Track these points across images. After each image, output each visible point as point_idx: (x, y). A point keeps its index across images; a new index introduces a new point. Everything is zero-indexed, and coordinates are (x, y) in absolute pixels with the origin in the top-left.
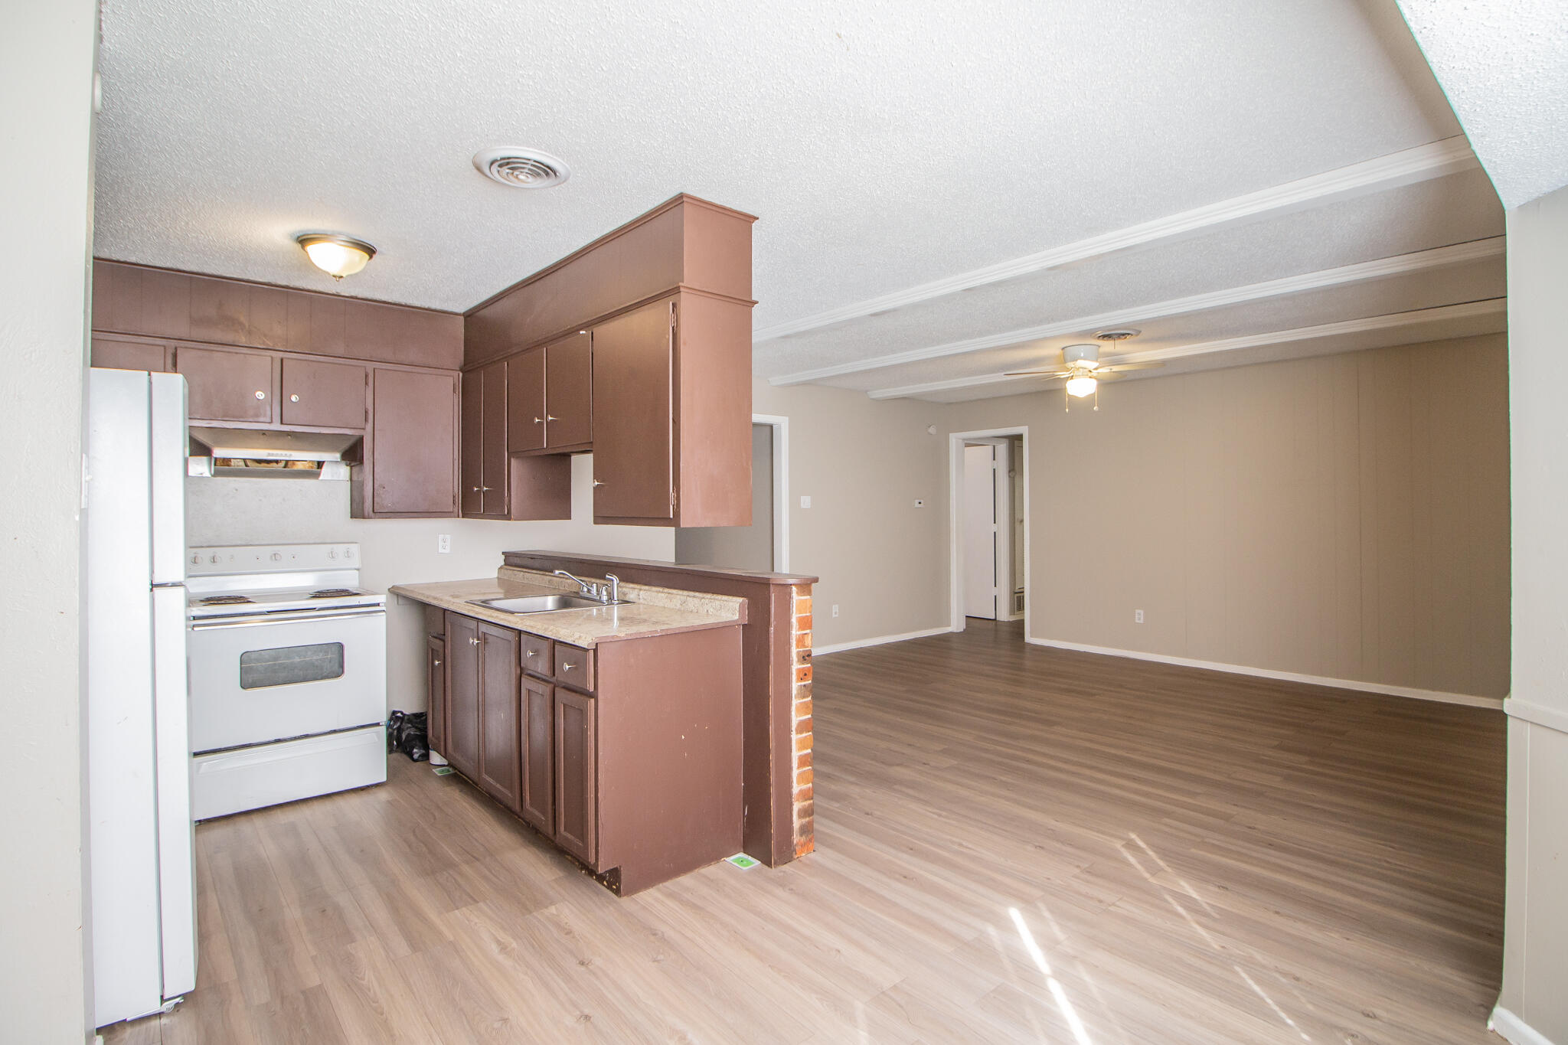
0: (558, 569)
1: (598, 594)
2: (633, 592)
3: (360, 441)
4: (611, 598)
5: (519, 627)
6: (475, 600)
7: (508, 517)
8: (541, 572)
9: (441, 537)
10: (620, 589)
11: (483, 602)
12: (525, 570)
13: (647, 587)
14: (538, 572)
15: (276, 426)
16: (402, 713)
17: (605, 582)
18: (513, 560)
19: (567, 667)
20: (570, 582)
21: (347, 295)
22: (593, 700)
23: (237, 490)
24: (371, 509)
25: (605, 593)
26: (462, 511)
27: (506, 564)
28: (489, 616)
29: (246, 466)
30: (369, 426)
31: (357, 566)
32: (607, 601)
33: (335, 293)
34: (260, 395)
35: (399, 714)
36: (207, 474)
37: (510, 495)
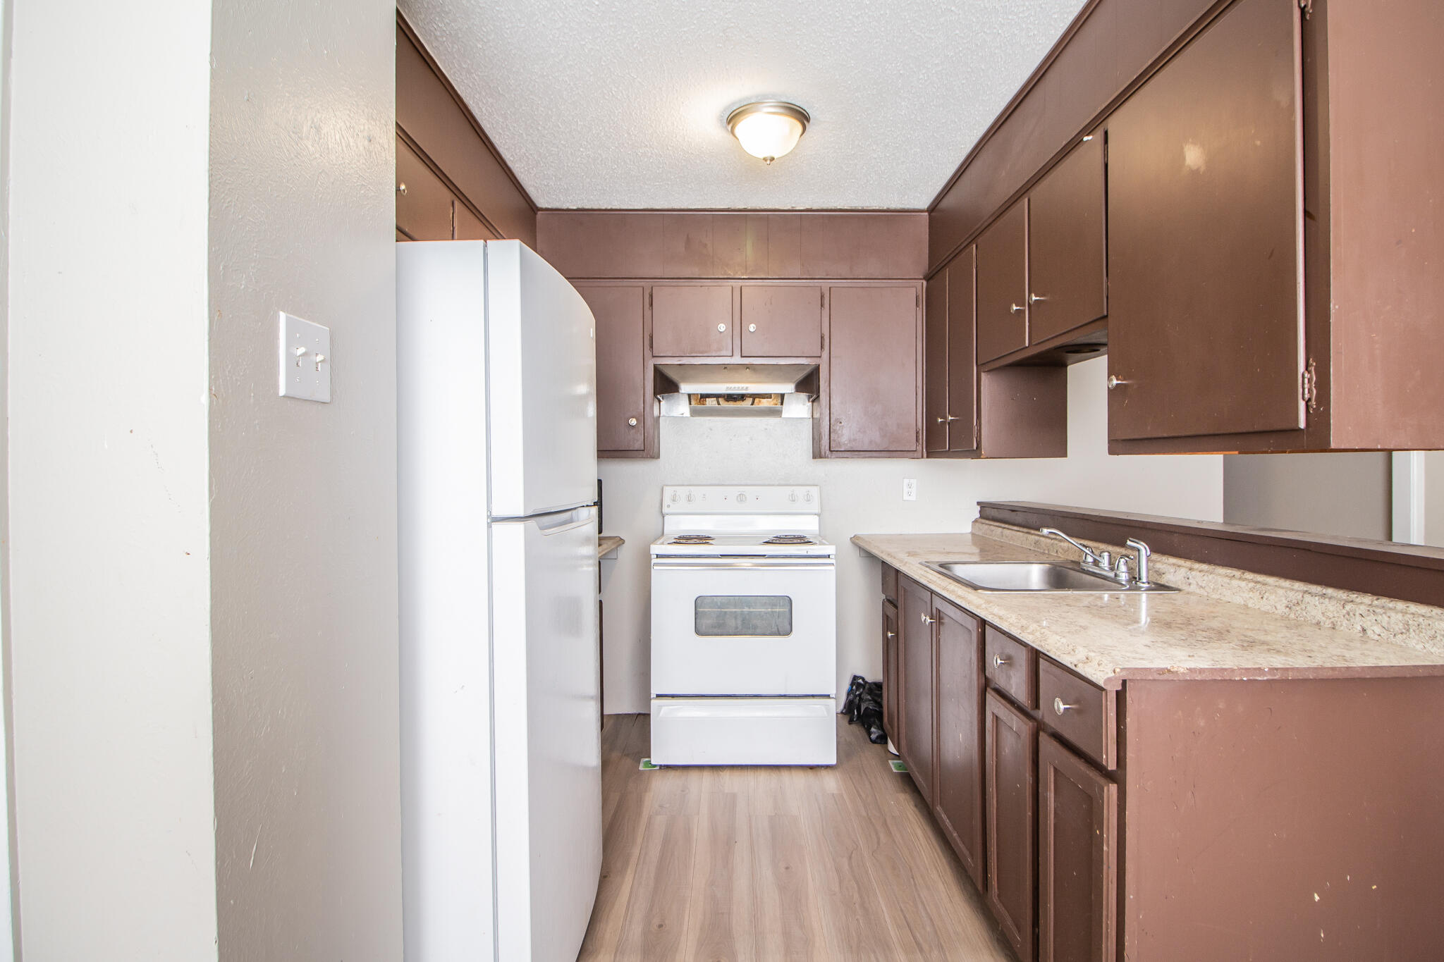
0: (1048, 527)
1: (1112, 569)
2: (1175, 570)
3: (817, 369)
4: (1134, 578)
5: (983, 614)
6: (933, 562)
7: (976, 453)
8: (1025, 530)
9: (906, 481)
10: (1151, 564)
11: (942, 566)
12: (1003, 525)
13: (1204, 567)
14: (1021, 529)
15: (737, 360)
16: (863, 679)
17: (1123, 551)
18: (991, 513)
19: (1062, 707)
20: (1068, 546)
21: (802, 208)
22: (1113, 788)
23: (711, 429)
24: (827, 447)
25: (1123, 568)
26: (926, 450)
27: (981, 517)
28: (944, 589)
29: (719, 404)
30: (825, 354)
31: (817, 511)
32: (1129, 581)
33: (791, 209)
34: (722, 327)
35: (860, 681)
36: (687, 413)
37: (980, 426)
